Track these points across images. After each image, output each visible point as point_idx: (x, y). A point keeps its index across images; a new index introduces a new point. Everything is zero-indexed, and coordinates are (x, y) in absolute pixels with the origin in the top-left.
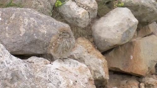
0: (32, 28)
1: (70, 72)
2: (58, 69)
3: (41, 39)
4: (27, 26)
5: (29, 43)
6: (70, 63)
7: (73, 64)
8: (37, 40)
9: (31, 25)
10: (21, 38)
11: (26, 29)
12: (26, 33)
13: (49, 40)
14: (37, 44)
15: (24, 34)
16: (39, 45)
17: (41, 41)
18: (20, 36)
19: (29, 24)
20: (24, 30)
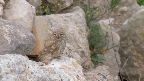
0: (14, 35)
1: (69, 68)
2: (61, 68)
3: (24, 43)
4: (9, 33)
5: (16, 49)
6: (65, 60)
7: (67, 60)
8: (21, 45)
9: (12, 32)
10: (10, 46)
11: (10, 37)
12: (12, 40)
13: (29, 42)
14: (20, 48)
15: (11, 42)
16: (22, 49)
17: (23, 45)
18: (9, 44)
19: (10, 31)
20: (9, 38)
